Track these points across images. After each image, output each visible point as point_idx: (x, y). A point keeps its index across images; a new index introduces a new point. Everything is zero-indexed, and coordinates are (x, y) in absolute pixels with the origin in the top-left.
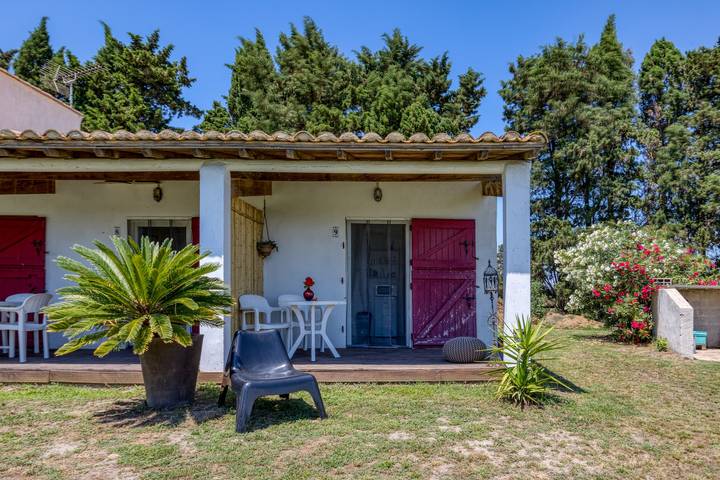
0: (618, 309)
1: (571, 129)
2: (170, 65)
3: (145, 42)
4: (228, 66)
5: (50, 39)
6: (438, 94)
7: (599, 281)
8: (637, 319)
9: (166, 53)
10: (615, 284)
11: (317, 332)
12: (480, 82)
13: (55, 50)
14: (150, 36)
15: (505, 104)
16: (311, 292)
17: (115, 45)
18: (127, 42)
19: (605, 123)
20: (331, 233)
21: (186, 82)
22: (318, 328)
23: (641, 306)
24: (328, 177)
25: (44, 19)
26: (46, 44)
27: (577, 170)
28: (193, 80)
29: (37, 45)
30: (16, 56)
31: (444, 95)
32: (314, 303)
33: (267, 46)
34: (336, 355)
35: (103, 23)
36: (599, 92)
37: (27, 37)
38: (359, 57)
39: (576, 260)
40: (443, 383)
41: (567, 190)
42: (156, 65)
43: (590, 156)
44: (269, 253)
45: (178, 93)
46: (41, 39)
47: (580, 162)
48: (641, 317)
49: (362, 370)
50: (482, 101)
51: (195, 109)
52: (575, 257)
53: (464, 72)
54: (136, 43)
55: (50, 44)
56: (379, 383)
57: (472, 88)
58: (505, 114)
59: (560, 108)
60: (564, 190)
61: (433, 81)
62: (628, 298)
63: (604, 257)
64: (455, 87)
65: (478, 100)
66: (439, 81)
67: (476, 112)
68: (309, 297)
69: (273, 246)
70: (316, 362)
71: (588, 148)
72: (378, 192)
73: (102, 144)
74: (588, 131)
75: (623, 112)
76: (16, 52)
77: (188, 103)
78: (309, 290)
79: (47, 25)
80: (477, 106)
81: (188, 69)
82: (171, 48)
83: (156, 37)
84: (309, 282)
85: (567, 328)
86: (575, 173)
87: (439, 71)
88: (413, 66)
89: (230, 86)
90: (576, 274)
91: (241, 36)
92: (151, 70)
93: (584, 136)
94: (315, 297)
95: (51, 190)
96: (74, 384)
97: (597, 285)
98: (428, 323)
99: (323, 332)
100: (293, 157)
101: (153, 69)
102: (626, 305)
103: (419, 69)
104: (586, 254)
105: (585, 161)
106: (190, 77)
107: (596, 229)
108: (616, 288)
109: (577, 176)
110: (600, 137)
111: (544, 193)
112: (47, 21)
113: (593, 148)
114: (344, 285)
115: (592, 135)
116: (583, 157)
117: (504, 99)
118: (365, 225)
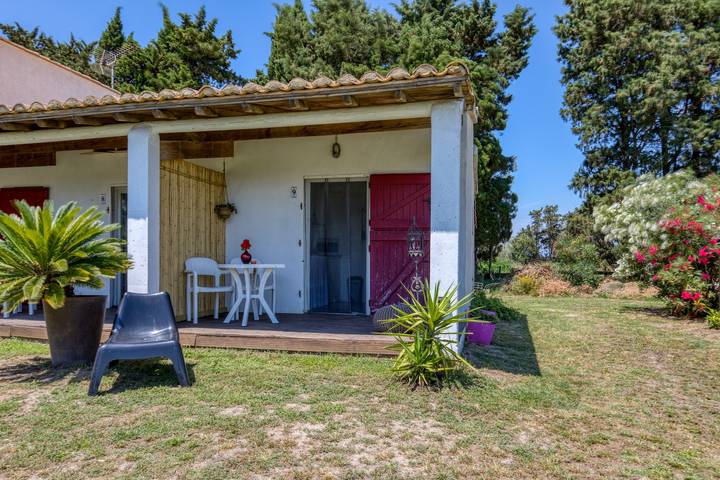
0: (665, 275)
1: (637, 62)
2: (216, 40)
3: (194, 20)
4: (267, 34)
5: (124, 27)
6: (482, 38)
7: (644, 242)
8: (688, 288)
9: (212, 29)
10: (663, 246)
11: (254, 296)
12: (530, 19)
13: (127, 36)
14: (198, 14)
15: (559, 41)
16: (249, 255)
17: (170, 27)
18: (178, 22)
19: (681, 51)
20: (290, 194)
21: (232, 55)
22: (254, 292)
23: (699, 273)
24: (268, 133)
25: (119, 10)
26: (120, 32)
27: (644, 110)
28: (238, 52)
29: (113, 35)
30: (97, 46)
31: (489, 39)
32: (250, 266)
33: (304, 9)
34: (274, 320)
35: (161, 5)
36: (678, 13)
37: (105, 27)
38: (397, 10)
39: (618, 217)
40: (354, 355)
41: (635, 135)
42: (204, 41)
43: (661, 92)
44: (228, 216)
45: (226, 66)
46: (116, 28)
47: (647, 100)
48: (694, 286)
49: (274, 337)
50: (533, 40)
51: (240, 79)
52: (617, 213)
53: (510, 11)
54: (186, 22)
55: (122, 32)
56: (290, 352)
57: (519, 26)
58: (560, 53)
59: (622, 39)
60: (631, 136)
61: (475, 24)
62: (679, 261)
63: (651, 212)
64: (501, 29)
65: (528, 40)
66: (482, 23)
67: (526, 53)
68: (246, 259)
69: (232, 208)
70: (247, 327)
71: (657, 84)
72: (336, 147)
73: (41, 115)
74: (659, 62)
75: (708, 34)
76: (95, 43)
77: (234, 74)
78: (246, 253)
79: (121, 15)
80: (526, 48)
81: (234, 41)
82: (215, 22)
83: (203, 14)
84: (246, 244)
85: (625, 298)
86: (642, 115)
87: (480, 12)
88: (453, 11)
89: (270, 53)
90: (617, 233)
91: (276, 2)
92: (198, 46)
93: (654, 69)
94: (253, 260)
95: (52, 162)
96: (28, 339)
97: (641, 248)
98: (386, 289)
99: (261, 296)
100: (203, 114)
101: (200, 44)
102: (676, 270)
103: (459, 13)
104: (632, 210)
105: (655, 99)
106: (235, 49)
107: (644, 180)
108: (666, 251)
109: (644, 118)
110: (675, 67)
111: (606, 140)
112: (121, 11)
113: (665, 83)
114: (302, 247)
115: (663, 68)
116: (652, 95)
117: (559, 37)
118: (322, 184)
